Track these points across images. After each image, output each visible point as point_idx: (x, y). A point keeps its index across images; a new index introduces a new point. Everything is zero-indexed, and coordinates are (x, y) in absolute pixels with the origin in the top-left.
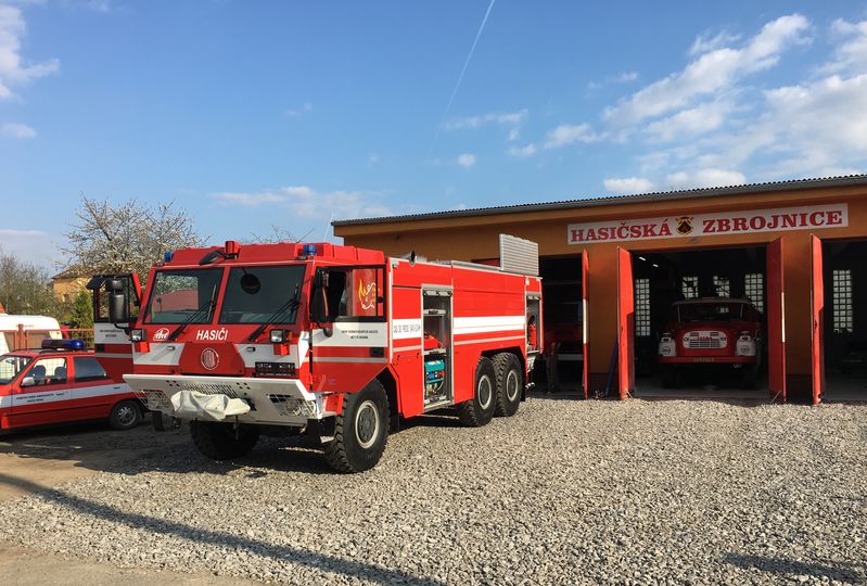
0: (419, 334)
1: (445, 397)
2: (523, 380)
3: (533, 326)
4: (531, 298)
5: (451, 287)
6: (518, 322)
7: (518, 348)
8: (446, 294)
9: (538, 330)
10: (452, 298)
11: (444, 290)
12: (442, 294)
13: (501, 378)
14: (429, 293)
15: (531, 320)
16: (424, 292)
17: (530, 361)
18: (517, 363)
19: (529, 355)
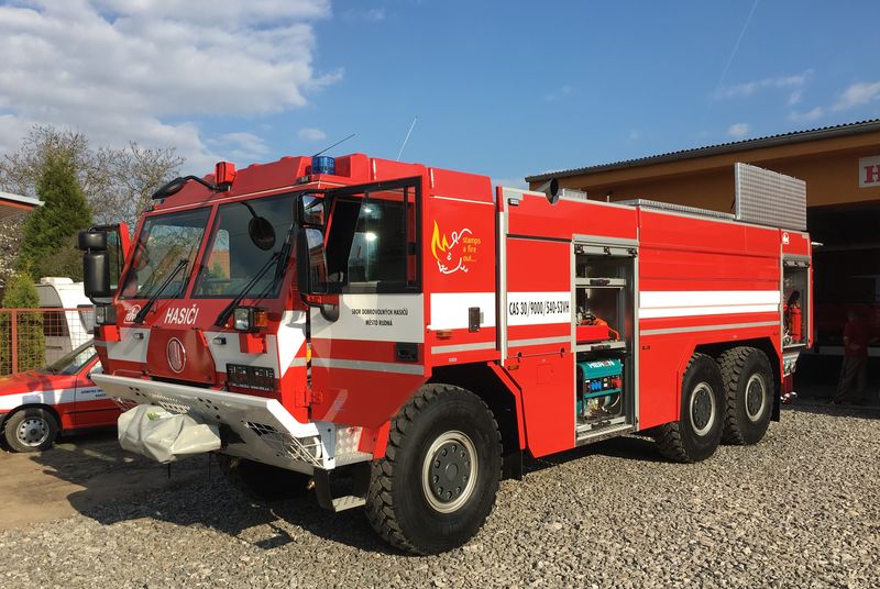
0: (568, 317)
1: (623, 419)
2: (776, 388)
3: (796, 307)
4: (791, 264)
5: (636, 242)
6: (769, 301)
7: (768, 339)
8: (625, 253)
9: (804, 315)
10: (636, 260)
11: (619, 246)
12: (614, 252)
13: (734, 386)
14: (587, 250)
15: (792, 298)
16: (578, 247)
17: (789, 361)
18: (765, 362)
19: (788, 351)
